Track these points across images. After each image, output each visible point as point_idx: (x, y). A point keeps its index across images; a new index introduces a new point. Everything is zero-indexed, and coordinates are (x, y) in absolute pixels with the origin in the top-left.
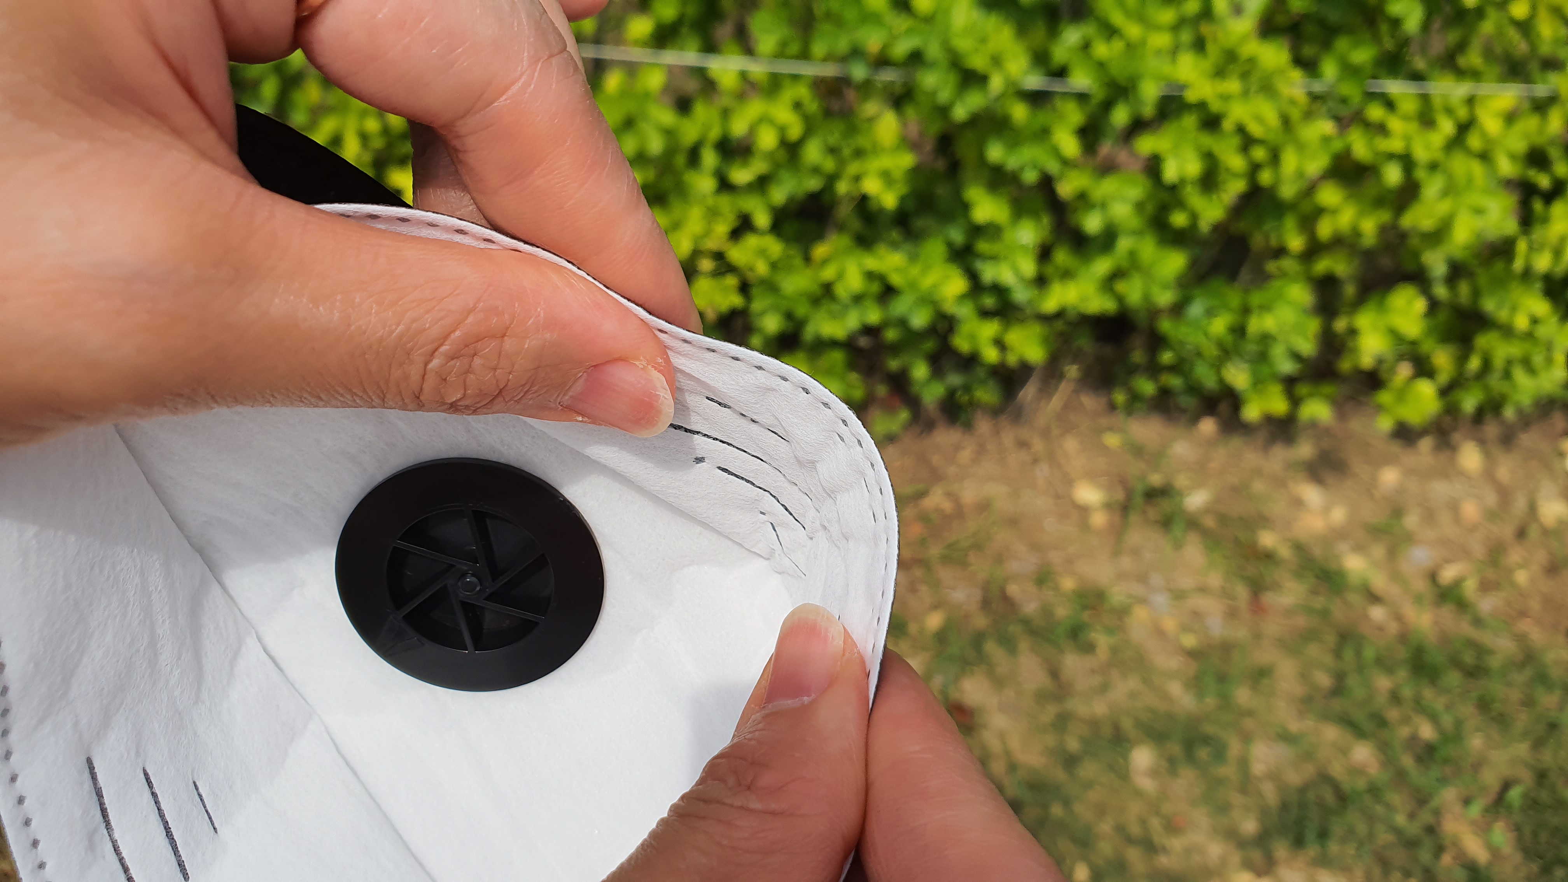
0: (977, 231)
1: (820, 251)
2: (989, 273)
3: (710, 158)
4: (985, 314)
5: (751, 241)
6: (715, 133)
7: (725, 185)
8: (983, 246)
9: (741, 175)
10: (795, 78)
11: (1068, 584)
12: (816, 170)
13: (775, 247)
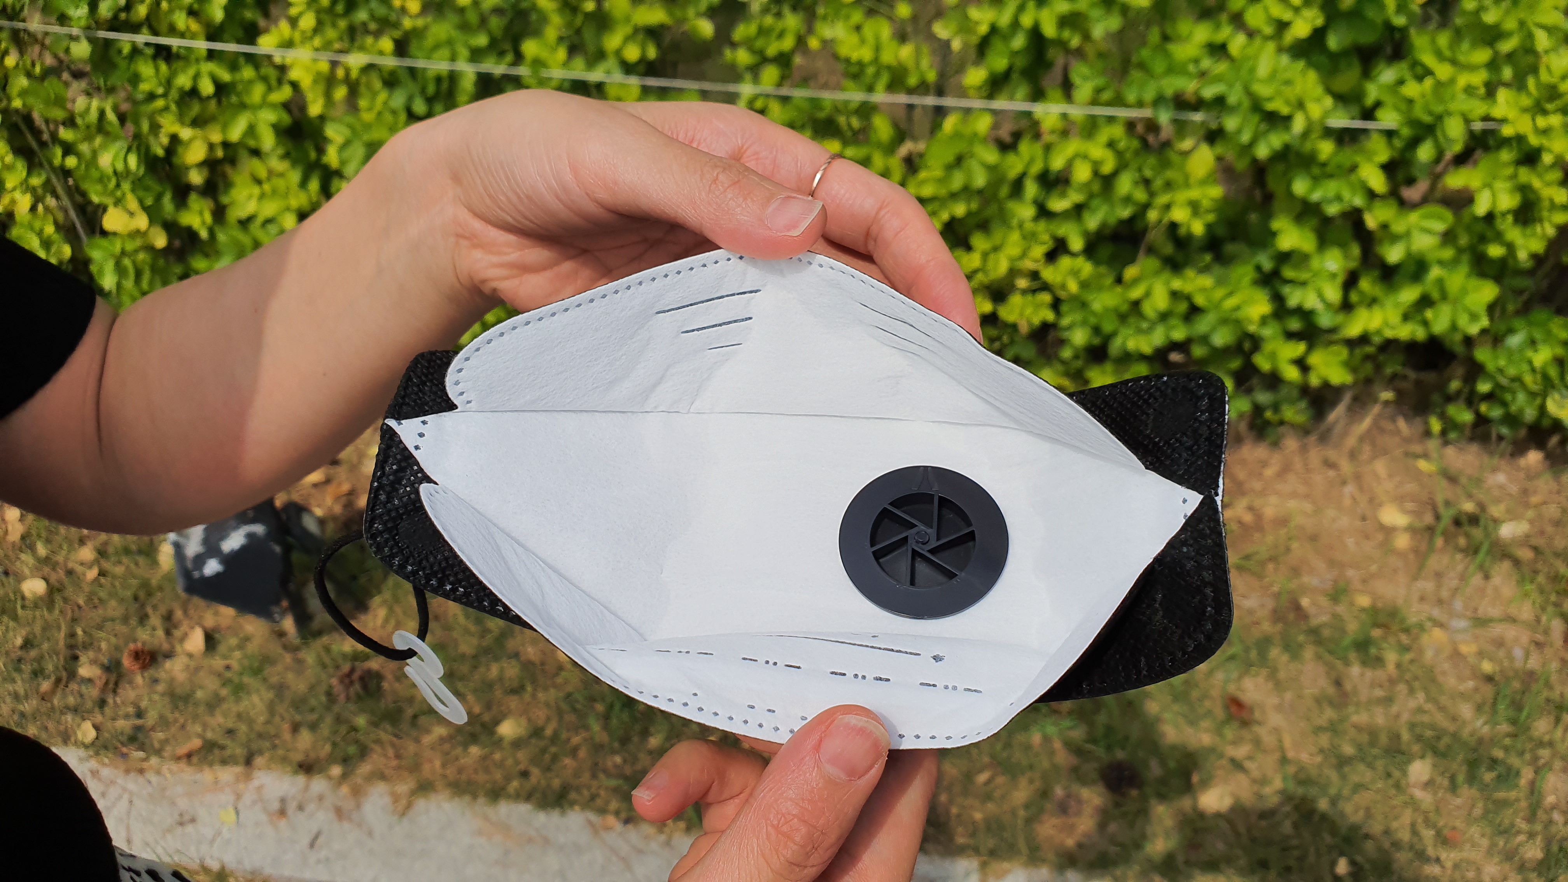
0: (1284, 257)
1: (1130, 272)
2: (1294, 298)
3: (1031, 189)
4: (1291, 336)
5: (1065, 262)
6: (1037, 168)
7: (1043, 212)
8: (1288, 273)
9: (1058, 204)
10: (1111, 119)
11: (1364, 601)
12: (1127, 200)
13: (1087, 268)
